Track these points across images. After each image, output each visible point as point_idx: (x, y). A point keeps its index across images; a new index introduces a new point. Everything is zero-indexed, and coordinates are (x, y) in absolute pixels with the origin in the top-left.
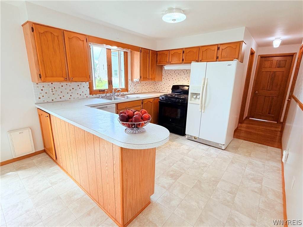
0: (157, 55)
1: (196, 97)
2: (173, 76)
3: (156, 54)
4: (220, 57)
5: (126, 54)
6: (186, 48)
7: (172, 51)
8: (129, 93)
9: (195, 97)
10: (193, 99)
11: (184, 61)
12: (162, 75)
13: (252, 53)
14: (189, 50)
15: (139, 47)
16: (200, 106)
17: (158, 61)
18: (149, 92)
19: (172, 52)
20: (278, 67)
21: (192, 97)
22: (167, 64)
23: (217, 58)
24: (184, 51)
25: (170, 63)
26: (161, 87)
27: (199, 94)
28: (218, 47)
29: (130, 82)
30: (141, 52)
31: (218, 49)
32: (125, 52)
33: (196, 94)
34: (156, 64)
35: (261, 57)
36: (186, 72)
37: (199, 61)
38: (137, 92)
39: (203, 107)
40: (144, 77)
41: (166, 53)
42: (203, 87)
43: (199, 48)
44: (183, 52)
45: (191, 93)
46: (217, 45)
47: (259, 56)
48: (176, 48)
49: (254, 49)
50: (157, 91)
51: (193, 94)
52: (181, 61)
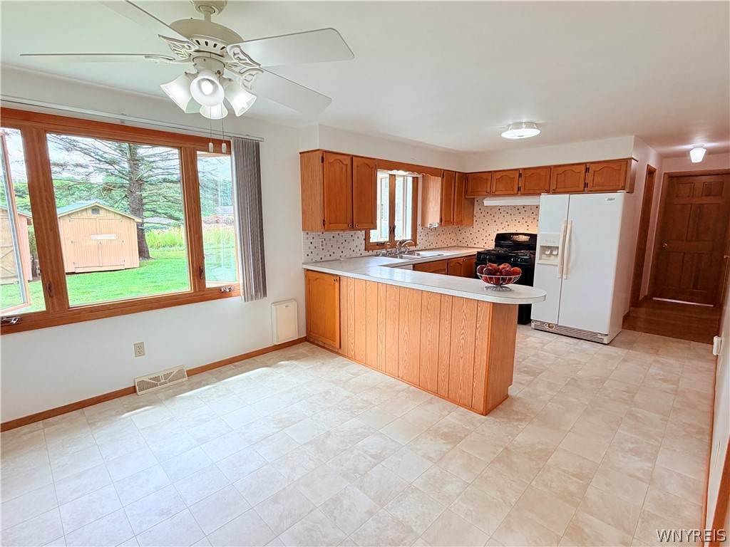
0: (467, 179)
1: (551, 253)
2: (496, 217)
3: (465, 177)
4: (590, 184)
5: (415, 180)
6: (524, 169)
7: (497, 173)
8: (418, 248)
9: (548, 253)
10: (544, 256)
11: (520, 192)
12: (473, 216)
13: (651, 172)
14: (529, 173)
15: (441, 169)
16: (558, 269)
17: (470, 190)
18: (448, 248)
19: (498, 175)
20: (706, 196)
21: (543, 252)
22: (487, 196)
23: (586, 185)
24: (521, 173)
25: (493, 194)
26: (470, 237)
27: (558, 248)
28: (587, 167)
29: (419, 228)
30: (443, 177)
31: (587, 170)
32: (413, 178)
33: (549, 247)
34: (465, 196)
35: (669, 177)
36: (522, 210)
37: (551, 191)
38: (431, 247)
39: (564, 269)
40: (446, 220)
41: (485, 176)
42: (565, 236)
43: (549, 168)
44: (520, 175)
45: (541, 246)
46: (585, 163)
47: (666, 176)
48: (505, 168)
49: (653, 164)
50: (464, 245)
51: (544, 248)
52: (516, 192)
